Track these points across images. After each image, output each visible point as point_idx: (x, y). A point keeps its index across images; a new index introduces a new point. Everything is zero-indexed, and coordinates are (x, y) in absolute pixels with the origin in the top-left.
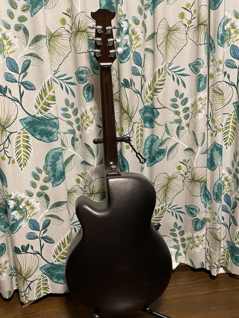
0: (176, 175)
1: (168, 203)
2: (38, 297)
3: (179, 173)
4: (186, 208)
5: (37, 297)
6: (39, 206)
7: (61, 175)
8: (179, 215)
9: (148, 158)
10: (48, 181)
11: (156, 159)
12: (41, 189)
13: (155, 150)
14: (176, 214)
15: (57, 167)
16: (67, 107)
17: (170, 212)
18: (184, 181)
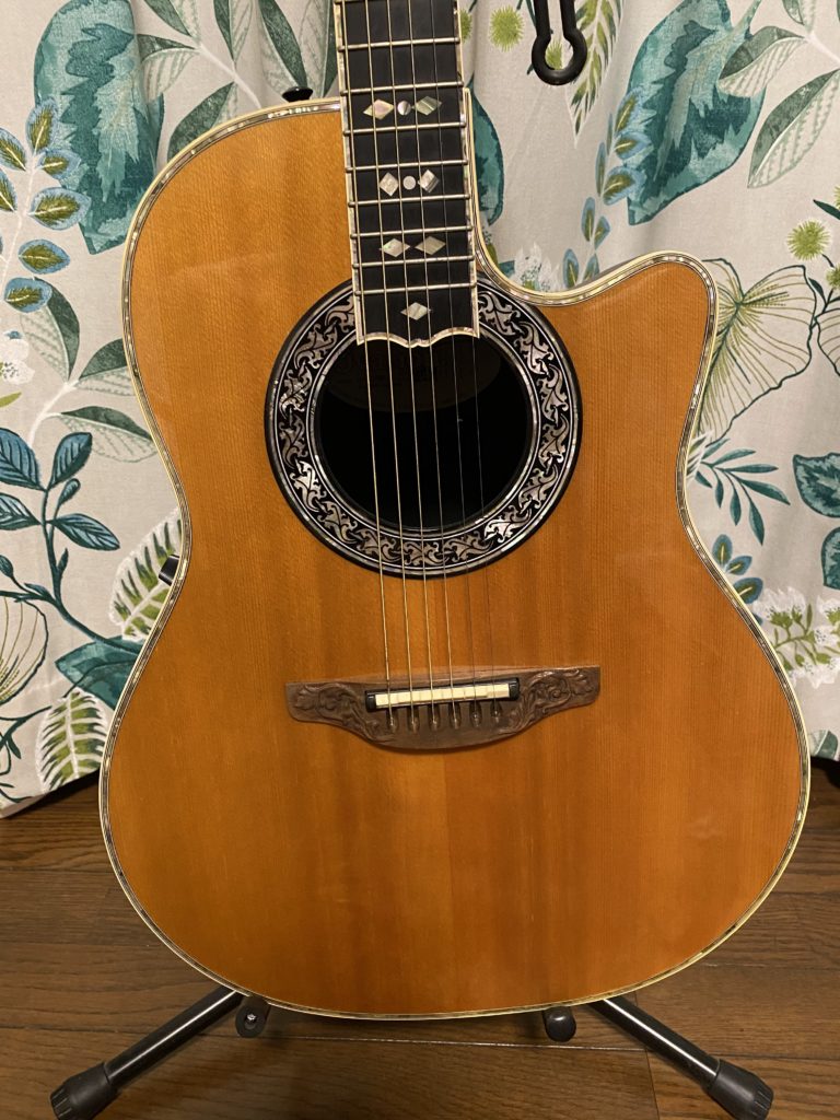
0: (781, 283)
1: (710, 434)
2: (58, 783)
3: (802, 270)
4: (800, 469)
5: (53, 783)
6: (28, 362)
7: (126, 182)
8: (752, 504)
9: (638, 169)
10: (62, 215)
11: (686, 163)
12: (27, 262)
13: (691, 103)
14: (736, 498)
15: (104, 127)
17: (709, 485)
18: (819, 320)
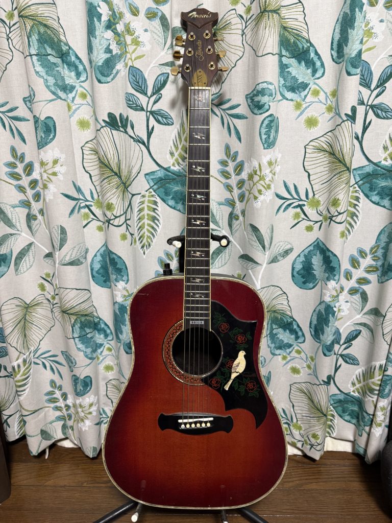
16: (226, 158)
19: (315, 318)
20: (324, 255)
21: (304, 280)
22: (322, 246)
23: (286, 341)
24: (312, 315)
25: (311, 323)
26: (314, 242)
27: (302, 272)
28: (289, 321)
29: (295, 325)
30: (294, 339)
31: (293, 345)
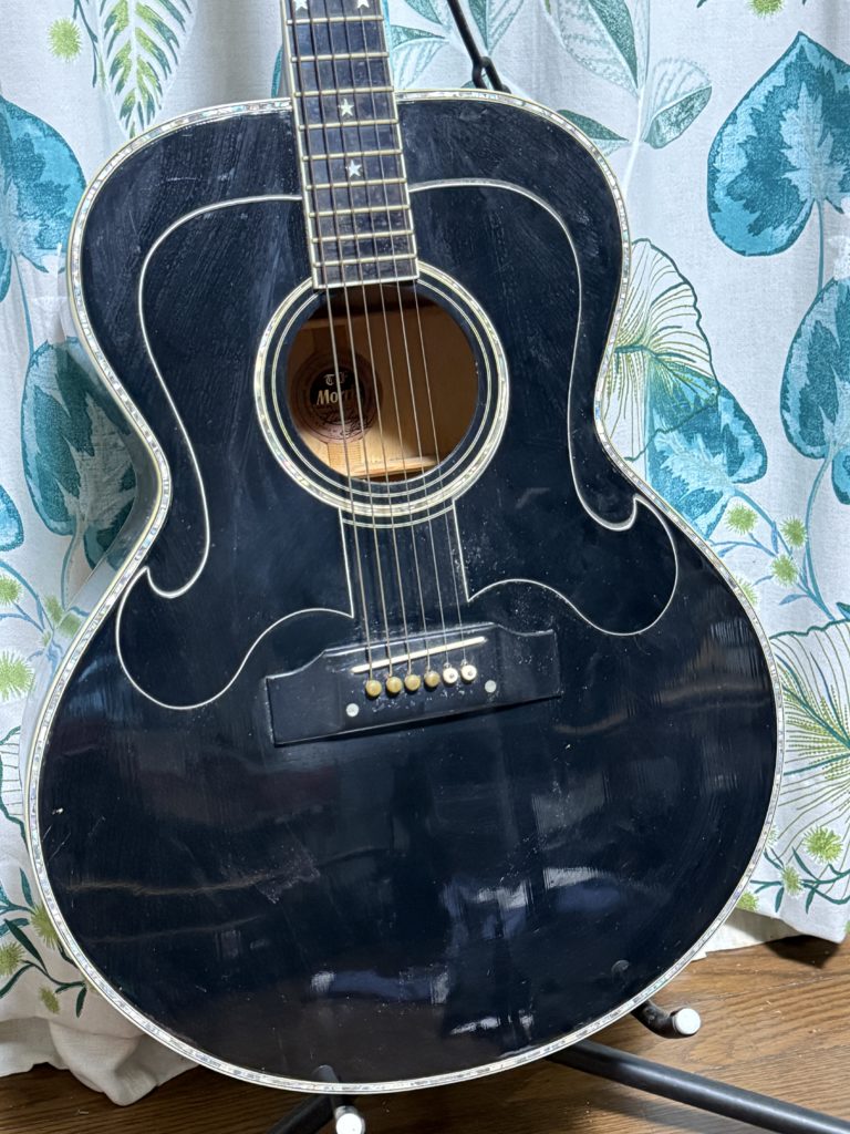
19: (800, 361)
20: (824, 95)
21: (757, 214)
22: (816, 65)
23: (693, 486)
24: (790, 356)
25: (784, 391)
26: (787, 54)
27: (746, 184)
28: (704, 396)
29: (725, 409)
30: (726, 469)
31: (722, 494)
